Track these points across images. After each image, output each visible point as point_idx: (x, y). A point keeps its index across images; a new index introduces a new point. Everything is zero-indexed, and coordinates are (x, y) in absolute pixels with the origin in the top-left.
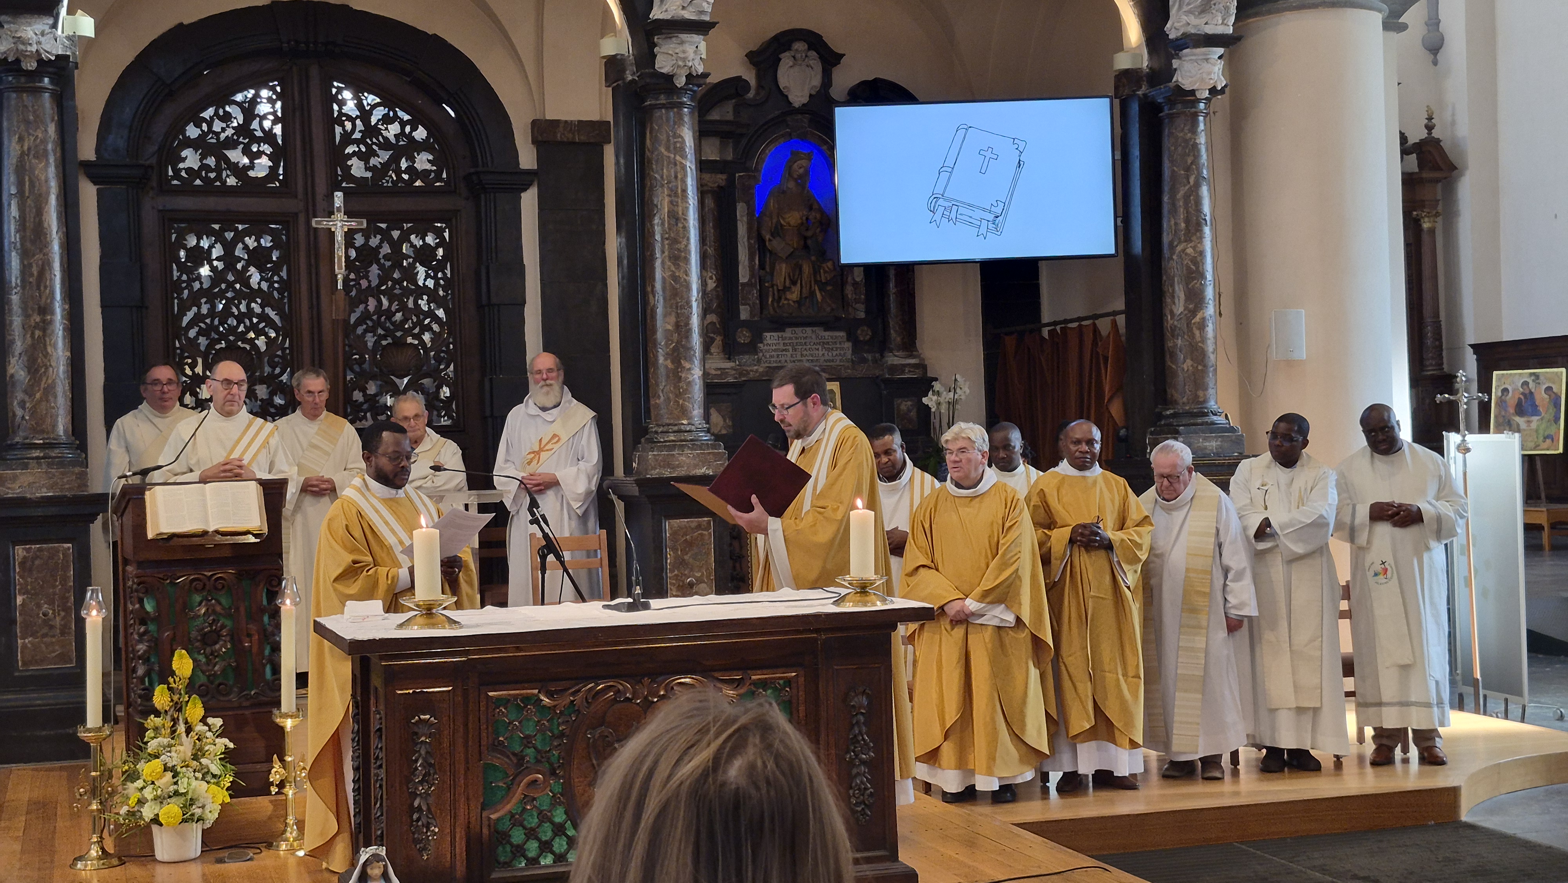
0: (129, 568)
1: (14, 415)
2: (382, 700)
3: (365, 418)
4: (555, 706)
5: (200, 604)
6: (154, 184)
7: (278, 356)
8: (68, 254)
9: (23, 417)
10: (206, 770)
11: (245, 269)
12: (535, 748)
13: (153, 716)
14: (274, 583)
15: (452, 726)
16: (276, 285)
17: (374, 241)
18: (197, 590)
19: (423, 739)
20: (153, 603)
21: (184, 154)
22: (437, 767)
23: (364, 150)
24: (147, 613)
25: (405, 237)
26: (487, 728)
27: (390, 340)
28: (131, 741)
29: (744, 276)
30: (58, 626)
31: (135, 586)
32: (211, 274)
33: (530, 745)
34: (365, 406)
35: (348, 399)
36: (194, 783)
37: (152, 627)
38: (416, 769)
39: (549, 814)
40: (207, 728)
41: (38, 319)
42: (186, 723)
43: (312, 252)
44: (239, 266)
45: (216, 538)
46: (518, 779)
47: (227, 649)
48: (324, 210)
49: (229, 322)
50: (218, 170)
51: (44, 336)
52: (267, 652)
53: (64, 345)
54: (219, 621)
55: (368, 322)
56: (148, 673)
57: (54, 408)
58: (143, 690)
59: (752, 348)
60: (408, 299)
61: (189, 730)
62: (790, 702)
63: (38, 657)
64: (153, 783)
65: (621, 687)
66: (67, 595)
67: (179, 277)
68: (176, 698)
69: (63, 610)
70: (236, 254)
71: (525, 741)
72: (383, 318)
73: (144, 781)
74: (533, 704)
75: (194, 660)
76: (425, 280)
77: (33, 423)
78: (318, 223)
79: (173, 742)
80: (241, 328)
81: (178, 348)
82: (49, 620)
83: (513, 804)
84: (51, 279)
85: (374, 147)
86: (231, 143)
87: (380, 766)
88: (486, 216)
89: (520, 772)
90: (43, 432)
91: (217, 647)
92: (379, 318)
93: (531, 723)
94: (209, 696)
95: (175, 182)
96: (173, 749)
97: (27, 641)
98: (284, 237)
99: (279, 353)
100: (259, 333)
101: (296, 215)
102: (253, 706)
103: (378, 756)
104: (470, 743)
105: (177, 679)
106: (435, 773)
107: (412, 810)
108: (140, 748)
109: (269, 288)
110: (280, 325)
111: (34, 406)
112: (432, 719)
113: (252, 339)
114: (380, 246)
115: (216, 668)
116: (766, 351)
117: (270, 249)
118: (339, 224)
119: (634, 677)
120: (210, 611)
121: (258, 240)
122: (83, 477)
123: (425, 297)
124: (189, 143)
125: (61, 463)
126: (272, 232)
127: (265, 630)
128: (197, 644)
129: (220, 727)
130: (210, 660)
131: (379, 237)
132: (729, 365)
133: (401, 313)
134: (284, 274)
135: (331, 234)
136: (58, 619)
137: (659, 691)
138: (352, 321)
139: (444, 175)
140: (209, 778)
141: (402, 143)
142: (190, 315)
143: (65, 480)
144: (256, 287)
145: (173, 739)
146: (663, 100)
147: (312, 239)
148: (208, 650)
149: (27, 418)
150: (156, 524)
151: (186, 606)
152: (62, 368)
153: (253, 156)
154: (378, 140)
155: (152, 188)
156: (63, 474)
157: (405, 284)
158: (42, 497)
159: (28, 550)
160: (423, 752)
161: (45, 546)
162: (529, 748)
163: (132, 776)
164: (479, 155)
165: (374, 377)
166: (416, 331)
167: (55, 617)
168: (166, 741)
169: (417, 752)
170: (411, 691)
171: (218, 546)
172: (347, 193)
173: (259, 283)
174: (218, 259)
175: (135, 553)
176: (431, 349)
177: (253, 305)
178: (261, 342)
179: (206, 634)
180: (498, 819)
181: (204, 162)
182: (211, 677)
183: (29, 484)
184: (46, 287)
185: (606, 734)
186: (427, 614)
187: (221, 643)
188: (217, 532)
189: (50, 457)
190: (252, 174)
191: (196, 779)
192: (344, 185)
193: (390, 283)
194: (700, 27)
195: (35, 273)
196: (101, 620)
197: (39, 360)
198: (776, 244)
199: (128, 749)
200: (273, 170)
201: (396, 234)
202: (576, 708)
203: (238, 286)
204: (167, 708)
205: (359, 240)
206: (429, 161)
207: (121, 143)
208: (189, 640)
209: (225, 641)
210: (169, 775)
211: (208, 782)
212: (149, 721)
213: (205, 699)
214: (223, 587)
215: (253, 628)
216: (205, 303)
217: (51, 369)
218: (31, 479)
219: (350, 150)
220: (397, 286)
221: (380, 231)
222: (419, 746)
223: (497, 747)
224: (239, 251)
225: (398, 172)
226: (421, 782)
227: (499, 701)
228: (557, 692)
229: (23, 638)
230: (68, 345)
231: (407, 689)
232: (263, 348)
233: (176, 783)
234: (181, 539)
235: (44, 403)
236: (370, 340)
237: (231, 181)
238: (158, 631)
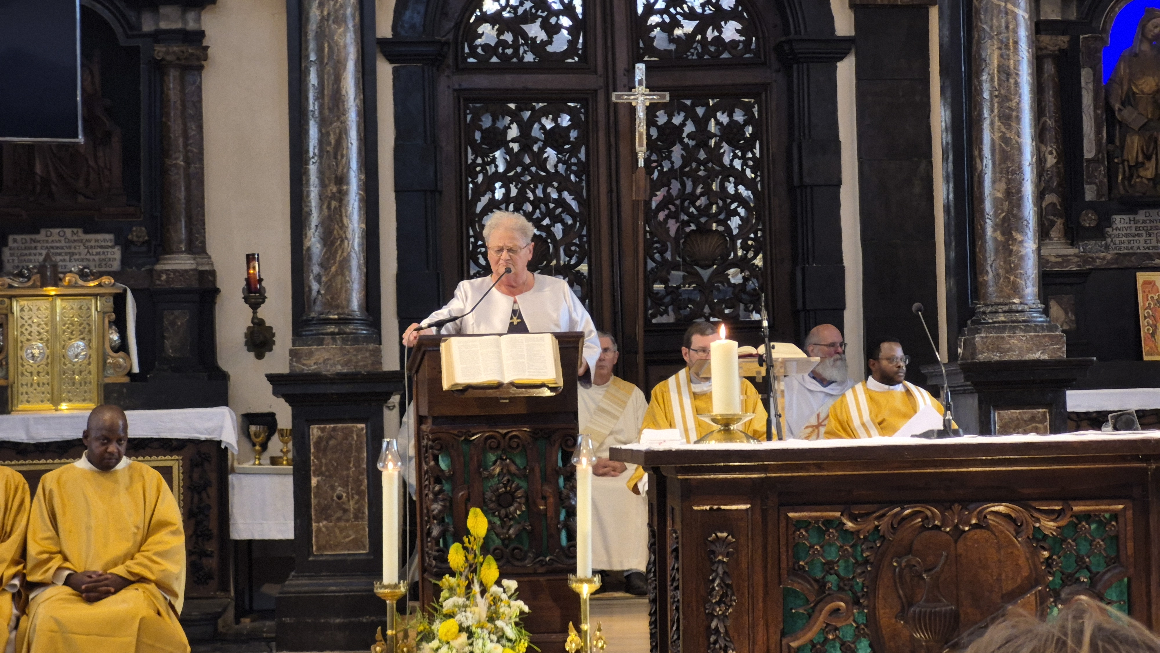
0: (424, 427)
1: (310, 290)
2: (678, 520)
3: (666, 312)
4: (858, 531)
5: (495, 463)
6: (450, 61)
7: (575, 244)
8: (365, 122)
9: (319, 292)
10: (500, 634)
11: (542, 150)
12: (838, 575)
13: (447, 576)
14: (570, 443)
15: (750, 545)
16: (574, 168)
17: (677, 120)
18: (491, 448)
19: (720, 558)
20: (448, 461)
21: (480, 30)
22: (735, 589)
23: (667, 19)
24: (442, 471)
25: (711, 113)
26: (787, 551)
27: (693, 227)
28: (426, 601)
29: (1089, 151)
30: (352, 509)
31: (430, 443)
32: (508, 158)
33: (832, 571)
34: (667, 299)
35: (649, 292)
36: (490, 646)
37: (447, 487)
38: (713, 589)
39: (853, 646)
40: (501, 590)
41: (335, 190)
42: (481, 584)
43: (612, 131)
44: (535, 148)
45: (511, 391)
46: (819, 607)
47: (522, 512)
48: (625, 86)
49: (524, 208)
50: (515, 46)
51: (340, 207)
52: (562, 517)
53: (360, 216)
54: (513, 482)
55: (671, 206)
56: (443, 534)
57: (348, 282)
58: (438, 551)
60: (713, 181)
61: (483, 592)
62: (1116, 537)
63: (332, 542)
64: (448, 643)
65: (929, 513)
66: (361, 477)
67: (474, 160)
68: (471, 557)
69: (357, 494)
70: (533, 134)
71: (826, 567)
72: (686, 204)
73: (440, 640)
74: (835, 528)
75: (490, 522)
76: (732, 161)
77: (328, 297)
78: (619, 97)
79: (467, 602)
80: (537, 214)
81: (472, 236)
82: (343, 503)
83: (812, 633)
84: (347, 148)
85: (679, 17)
86: (529, 18)
87: (677, 588)
88: (799, 89)
89: (821, 600)
90: (337, 307)
91: (512, 509)
92: (682, 202)
93: (833, 549)
94: (503, 561)
95: (471, 60)
96: (468, 609)
97: (321, 524)
98: (582, 116)
99: (577, 241)
100: (556, 219)
101: (596, 91)
102: (549, 572)
103: (674, 577)
104: (769, 566)
105: (472, 539)
106: (733, 594)
107: (709, 632)
108: (436, 610)
109: (566, 170)
110: (577, 211)
111: (330, 280)
112: (730, 537)
113: (548, 227)
114: (683, 124)
115: (511, 531)
116: (1118, 236)
117: (568, 129)
118: (641, 98)
119: (944, 504)
120: (505, 471)
121: (555, 120)
122: (377, 354)
123: (732, 179)
124: (485, 18)
125: (356, 339)
126: (570, 111)
127: (560, 493)
128: (492, 505)
129: (516, 591)
130: (505, 522)
131: (682, 114)
132: (1071, 251)
133: (706, 197)
134: (582, 156)
135: (632, 110)
136: (352, 503)
137: (970, 520)
138: (654, 205)
139: (753, 46)
140: (504, 641)
141: (708, 12)
142: (485, 200)
143: (359, 357)
144: (553, 171)
145: (468, 599)
147: (612, 118)
148: (503, 512)
149: (323, 292)
150: (451, 374)
151: (482, 465)
152: (357, 241)
153: (552, 30)
154: (682, 9)
155: (448, 67)
156: (358, 350)
157: (710, 165)
158: (338, 374)
159: (323, 430)
160: (720, 571)
161: (340, 425)
162: (831, 574)
163: (428, 636)
164: (791, 20)
165: (676, 267)
166: (722, 217)
167: (349, 500)
168: (461, 600)
169: (713, 571)
170: (708, 508)
171: (513, 400)
172: (650, 68)
173: (556, 166)
174: (514, 140)
175: (430, 408)
176: (738, 236)
177: (549, 190)
178: (558, 230)
179: (500, 495)
180: (799, 649)
181: (502, 37)
182: (506, 541)
183: (325, 361)
184: (342, 156)
185: (914, 563)
186: (724, 430)
187: (516, 505)
188: (512, 384)
189: (345, 333)
190: (550, 49)
191: (492, 641)
192: (646, 58)
193: (694, 165)
195: (333, 142)
196: (396, 474)
197: (335, 232)
198: (1127, 115)
199: (423, 610)
200: (572, 43)
201: (700, 111)
202: (881, 534)
203: (533, 169)
204: (462, 570)
205: (662, 118)
206: (738, 31)
207: (418, 19)
208: (484, 501)
209: (520, 503)
210: (464, 635)
211: (504, 646)
212: (444, 580)
213: (501, 563)
214: (518, 446)
215: (548, 490)
216: (501, 187)
217: (346, 242)
218: (326, 355)
219: (655, 19)
220: (702, 168)
221: (683, 108)
222: (716, 565)
223: (797, 571)
224: (536, 132)
225: (704, 42)
226: (718, 603)
227: (799, 524)
228: (861, 516)
229: (318, 522)
230: (363, 217)
231: (704, 505)
232: (559, 235)
233: (471, 644)
234: (476, 391)
235: (340, 277)
236: (673, 226)
237: (529, 57)
238: (453, 490)
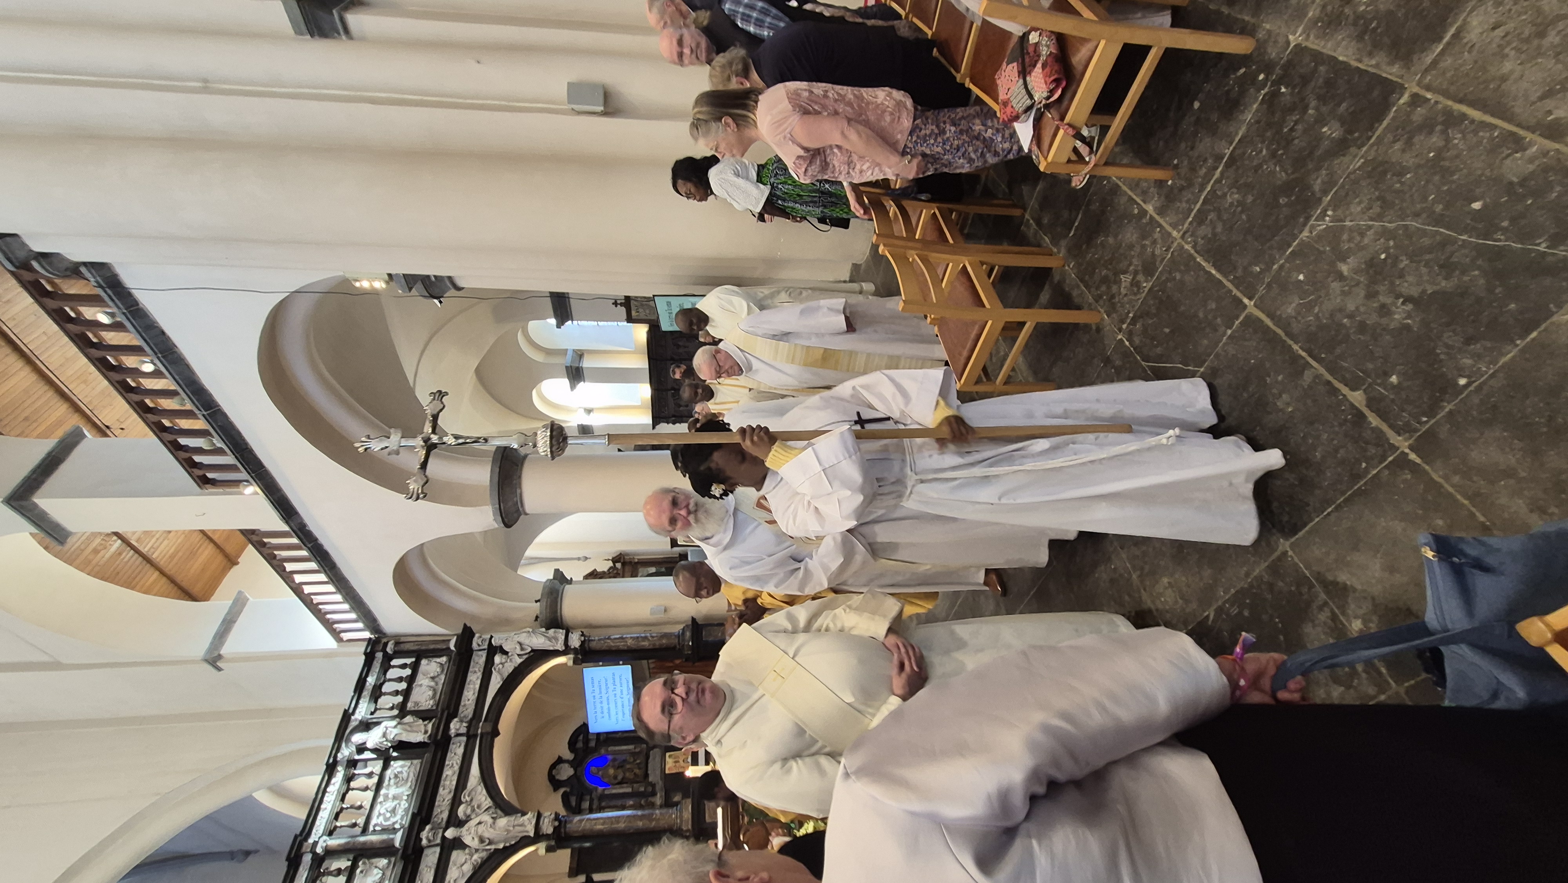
29: (629, 790)
59: (653, 786)
116: (655, 780)
132: (659, 795)
146: (562, 830)
194: (539, 816)
